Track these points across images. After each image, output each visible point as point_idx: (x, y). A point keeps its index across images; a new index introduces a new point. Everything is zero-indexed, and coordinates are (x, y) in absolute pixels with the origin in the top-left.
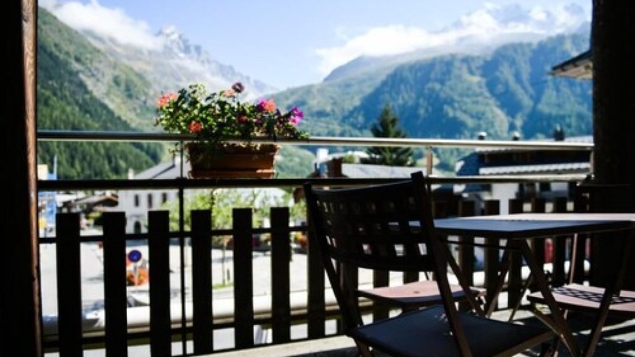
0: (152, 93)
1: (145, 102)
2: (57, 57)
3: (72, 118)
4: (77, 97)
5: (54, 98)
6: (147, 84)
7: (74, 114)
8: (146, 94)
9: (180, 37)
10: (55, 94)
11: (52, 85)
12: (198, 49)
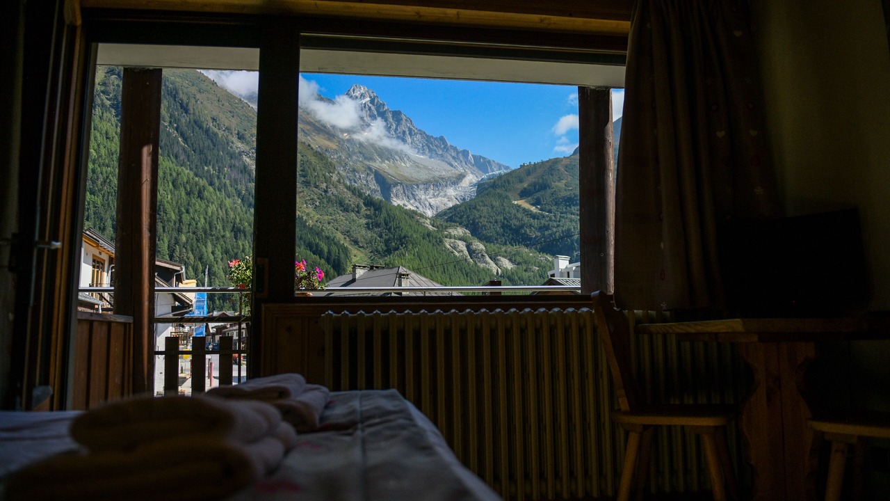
0: (335, 178)
1: (326, 191)
2: (216, 134)
3: (232, 214)
4: (239, 187)
5: (211, 189)
6: (330, 167)
7: (234, 210)
8: (327, 180)
9: (372, 101)
10: (211, 184)
11: (208, 171)
12: (397, 115)
